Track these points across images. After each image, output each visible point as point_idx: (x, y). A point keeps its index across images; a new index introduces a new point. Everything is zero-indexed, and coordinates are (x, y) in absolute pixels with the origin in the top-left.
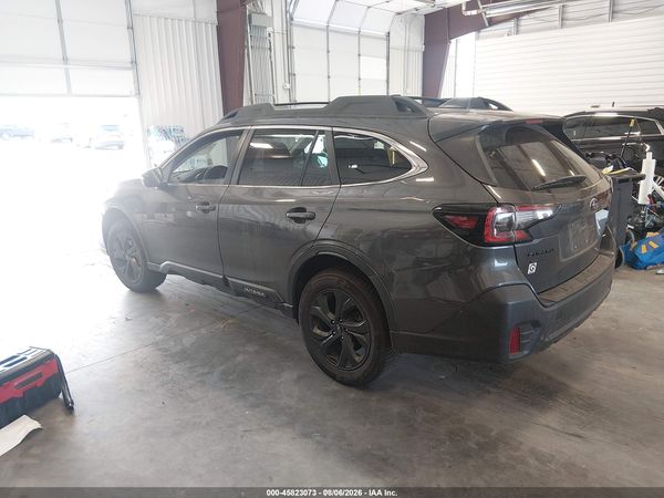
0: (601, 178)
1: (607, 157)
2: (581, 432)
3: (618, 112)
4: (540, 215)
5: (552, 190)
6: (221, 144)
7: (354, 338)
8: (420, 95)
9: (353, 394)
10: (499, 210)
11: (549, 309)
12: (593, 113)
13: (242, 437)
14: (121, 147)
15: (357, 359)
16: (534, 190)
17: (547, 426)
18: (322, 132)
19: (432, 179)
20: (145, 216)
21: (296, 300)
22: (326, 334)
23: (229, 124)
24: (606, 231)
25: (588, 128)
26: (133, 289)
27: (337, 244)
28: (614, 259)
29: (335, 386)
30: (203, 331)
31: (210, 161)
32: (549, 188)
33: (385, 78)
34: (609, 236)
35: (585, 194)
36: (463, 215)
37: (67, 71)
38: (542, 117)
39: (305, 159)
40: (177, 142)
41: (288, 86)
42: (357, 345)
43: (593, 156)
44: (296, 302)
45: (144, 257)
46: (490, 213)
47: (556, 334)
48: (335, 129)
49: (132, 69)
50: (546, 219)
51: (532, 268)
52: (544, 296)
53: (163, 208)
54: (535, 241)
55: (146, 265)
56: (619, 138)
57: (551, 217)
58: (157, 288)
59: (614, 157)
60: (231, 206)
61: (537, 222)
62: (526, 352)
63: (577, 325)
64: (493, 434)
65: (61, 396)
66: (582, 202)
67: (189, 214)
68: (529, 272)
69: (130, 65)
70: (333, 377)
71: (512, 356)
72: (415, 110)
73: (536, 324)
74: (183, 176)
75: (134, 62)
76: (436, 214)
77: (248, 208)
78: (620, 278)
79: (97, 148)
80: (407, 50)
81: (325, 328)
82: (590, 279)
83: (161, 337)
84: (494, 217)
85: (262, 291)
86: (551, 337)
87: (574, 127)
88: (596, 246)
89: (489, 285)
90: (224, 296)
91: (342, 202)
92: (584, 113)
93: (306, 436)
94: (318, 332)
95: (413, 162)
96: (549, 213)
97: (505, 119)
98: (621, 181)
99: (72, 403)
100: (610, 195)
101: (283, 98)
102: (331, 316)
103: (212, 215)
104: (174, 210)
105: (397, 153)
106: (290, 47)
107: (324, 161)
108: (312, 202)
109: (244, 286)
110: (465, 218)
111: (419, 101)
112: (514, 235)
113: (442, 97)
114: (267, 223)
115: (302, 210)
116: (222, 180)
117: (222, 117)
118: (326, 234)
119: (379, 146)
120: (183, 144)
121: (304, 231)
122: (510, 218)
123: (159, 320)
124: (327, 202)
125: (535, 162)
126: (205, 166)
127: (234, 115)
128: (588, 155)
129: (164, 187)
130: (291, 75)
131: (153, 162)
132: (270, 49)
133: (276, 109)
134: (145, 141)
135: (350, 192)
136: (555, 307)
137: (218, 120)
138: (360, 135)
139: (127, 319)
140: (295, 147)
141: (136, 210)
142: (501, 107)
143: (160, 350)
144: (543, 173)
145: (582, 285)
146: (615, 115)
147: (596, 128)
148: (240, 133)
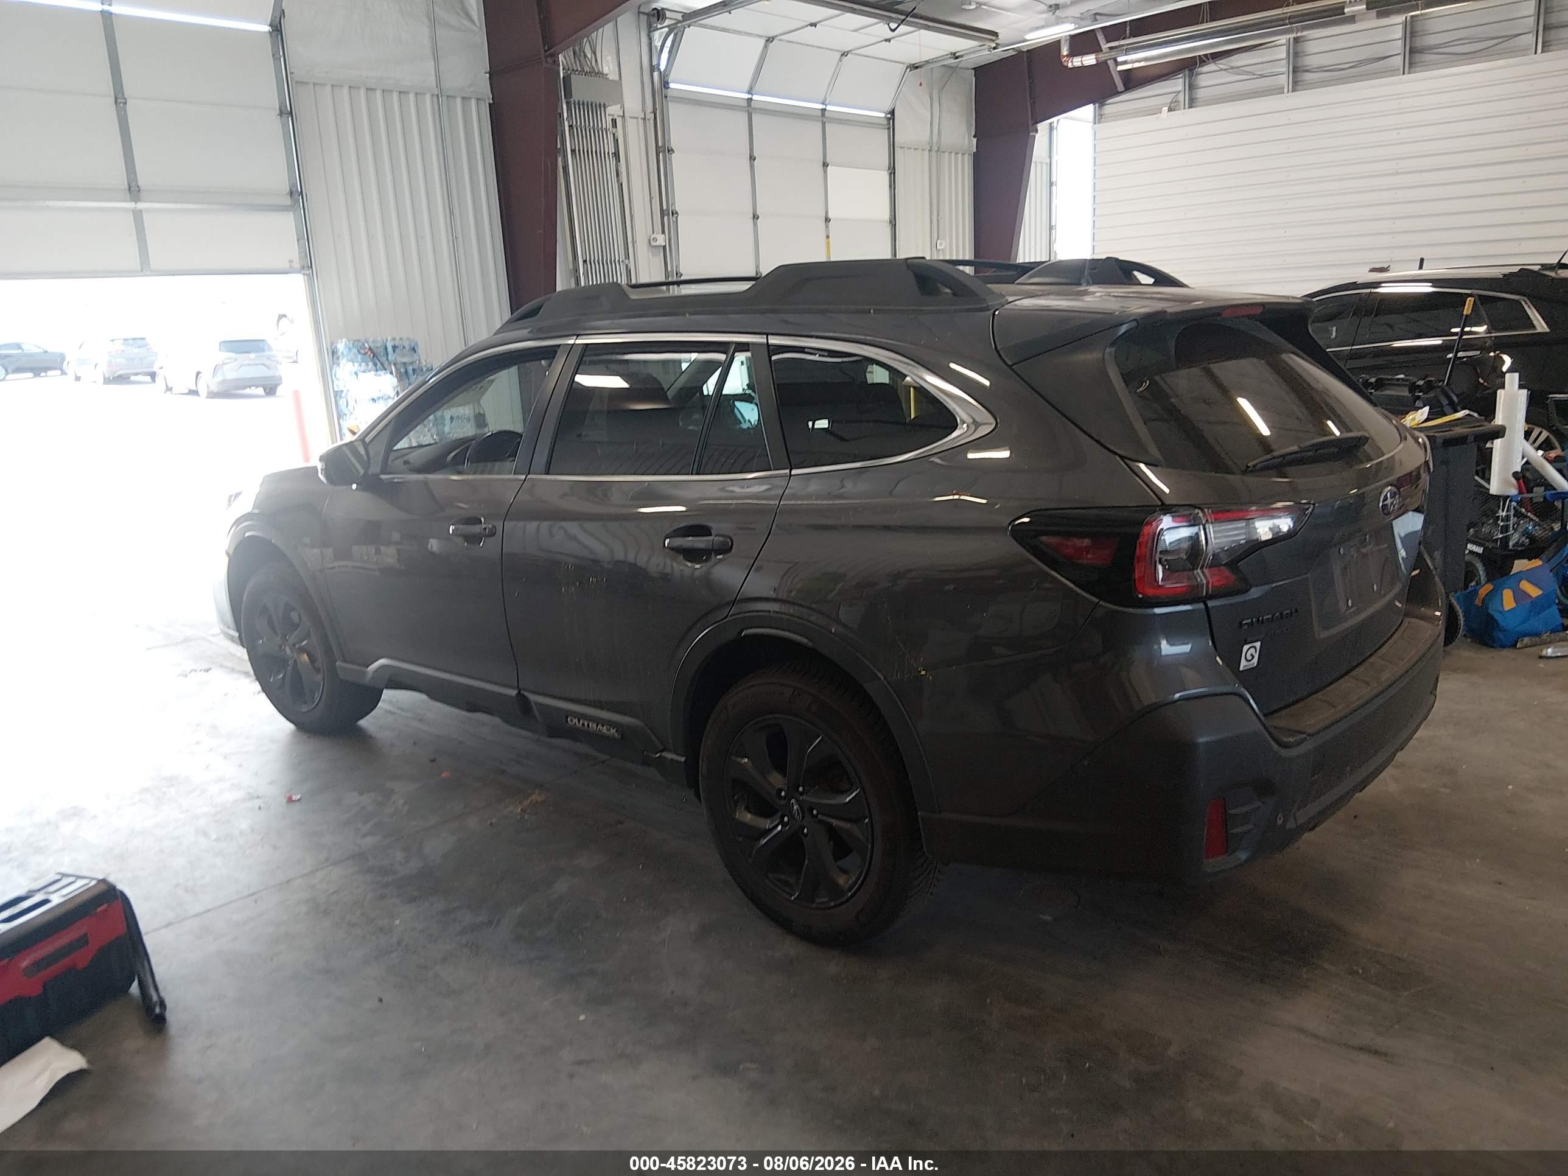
0: (1403, 438)
1: (1413, 388)
2: (1381, 1042)
3: (1435, 282)
4: (1264, 529)
5: (1290, 470)
6: (506, 381)
7: (832, 832)
8: (969, 256)
9: (833, 965)
10: (1167, 521)
11: (1294, 752)
12: (1377, 284)
13: (571, 1076)
14: (270, 390)
15: (841, 880)
16: (1246, 471)
17: (1301, 1030)
18: (742, 347)
19: (1005, 454)
20: (329, 552)
21: (692, 746)
22: (767, 824)
23: (524, 332)
24: (1418, 562)
25: (1366, 321)
26: (304, 726)
27: (784, 608)
28: (1441, 624)
29: (790, 948)
30: (472, 823)
31: (480, 420)
32: (1282, 465)
33: (886, 216)
34: (1426, 572)
35: (1365, 478)
36: (1082, 535)
37: (138, 215)
38: (1259, 299)
39: (704, 407)
40: (403, 376)
41: (661, 240)
42: (841, 847)
43: (1380, 385)
44: (692, 748)
45: (328, 651)
46: (1146, 529)
47: (1314, 808)
48: (774, 340)
49: (291, 208)
50: (1278, 539)
51: (1250, 655)
52: (1281, 721)
53: (372, 532)
54: (1255, 593)
55: (332, 669)
56: (1437, 341)
57: (1291, 534)
58: (363, 723)
59: (1429, 387)
60: (534, 524)
61: (1257, 546)
62: (1243, 856)
63: (1362, 786)
64: (1172, 1051)
65: (135, 988)
66: (1360, 497)
67: (434, 545)
68: (1243, 665)
69: (288, 201)
70: (786, 925)
71: (1212, 865)
72: (961, 290)
73: (1264, 788)
74: (415, 457)
75: (297, 194)
76: (1019, 534)
77: (573, 527)
78: (1455, 671)
79: (212, 395)
80: (935, 150)
81: (765, 809)
82: (1386, 676)
83: (370, 841)
84: (1157, 536)
85: (611, 724)
86: (1302, 817)
87: (1330, 318)
88: (1397, 597)
89: (1149, 697)
90: (520, 739)
91: (793, 511)
92: (1354, 285)
93: (726, 1069)
94: (748, 817)
95: (960, 413)
96: (1285, 524)
97: (1172, 308)
98: (1449, 443)
99: (162, 1004)
100: (1425, 477)
101: (649, 270)
102: (777, 779)
103: (488, 548)
104: (396, 536)
105: (922, 393)
106: (663, 150)
107: (749, 413)
108: (723, 512)
109: (568, 714)
110: (1086, 542)
111: (969, 270)
112: (1203, 577)
113: (1020, 259)
114: (618, 562)
115: (701, 530)
116: (510, 465)
117: (507, 315)
118: (760, 584)
119: (879, 376)
120: (415, 380)
121: (707, 581)
122: (1195, 539)
123: (367, 799)
124: (761, 511)
125: (1244, 403)
126: (468, 430)
127: (533, 313)
128: (1367, 384)
129: (371, 485)
130: (667, 214)
131: (346, 424)
132: (616, 155)
133: (634, 295)
134: (326, 377)
135: (813, 487)
136: (1309, 746)
137: (498, 326)
138: (832, 353)
139: (290, 800)
140: (680, 383)
141: (307, 540)
142: (1162, 279)
143: (369, 870)
144: (1265, 431)
145: (1366, 692)
146: (1426, 288)
147: (1383, 319)
148: (550, 353)
